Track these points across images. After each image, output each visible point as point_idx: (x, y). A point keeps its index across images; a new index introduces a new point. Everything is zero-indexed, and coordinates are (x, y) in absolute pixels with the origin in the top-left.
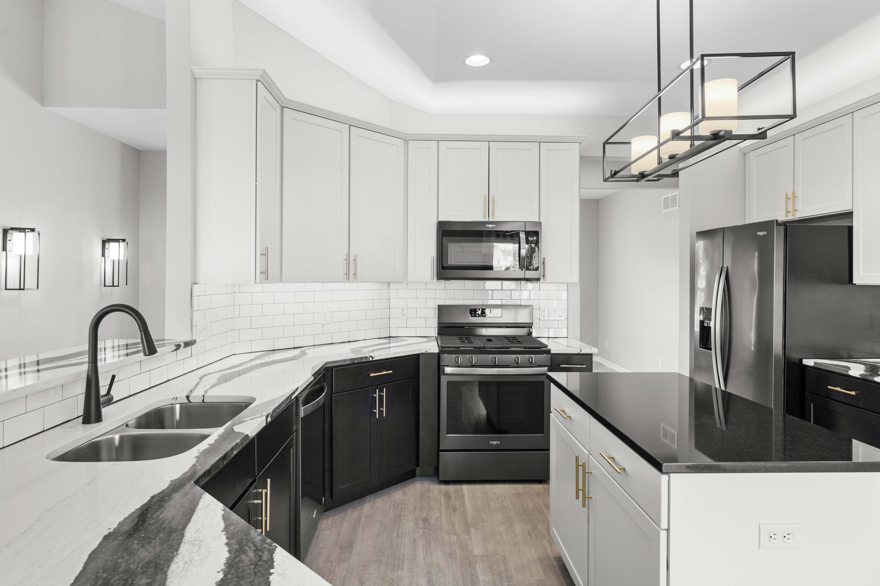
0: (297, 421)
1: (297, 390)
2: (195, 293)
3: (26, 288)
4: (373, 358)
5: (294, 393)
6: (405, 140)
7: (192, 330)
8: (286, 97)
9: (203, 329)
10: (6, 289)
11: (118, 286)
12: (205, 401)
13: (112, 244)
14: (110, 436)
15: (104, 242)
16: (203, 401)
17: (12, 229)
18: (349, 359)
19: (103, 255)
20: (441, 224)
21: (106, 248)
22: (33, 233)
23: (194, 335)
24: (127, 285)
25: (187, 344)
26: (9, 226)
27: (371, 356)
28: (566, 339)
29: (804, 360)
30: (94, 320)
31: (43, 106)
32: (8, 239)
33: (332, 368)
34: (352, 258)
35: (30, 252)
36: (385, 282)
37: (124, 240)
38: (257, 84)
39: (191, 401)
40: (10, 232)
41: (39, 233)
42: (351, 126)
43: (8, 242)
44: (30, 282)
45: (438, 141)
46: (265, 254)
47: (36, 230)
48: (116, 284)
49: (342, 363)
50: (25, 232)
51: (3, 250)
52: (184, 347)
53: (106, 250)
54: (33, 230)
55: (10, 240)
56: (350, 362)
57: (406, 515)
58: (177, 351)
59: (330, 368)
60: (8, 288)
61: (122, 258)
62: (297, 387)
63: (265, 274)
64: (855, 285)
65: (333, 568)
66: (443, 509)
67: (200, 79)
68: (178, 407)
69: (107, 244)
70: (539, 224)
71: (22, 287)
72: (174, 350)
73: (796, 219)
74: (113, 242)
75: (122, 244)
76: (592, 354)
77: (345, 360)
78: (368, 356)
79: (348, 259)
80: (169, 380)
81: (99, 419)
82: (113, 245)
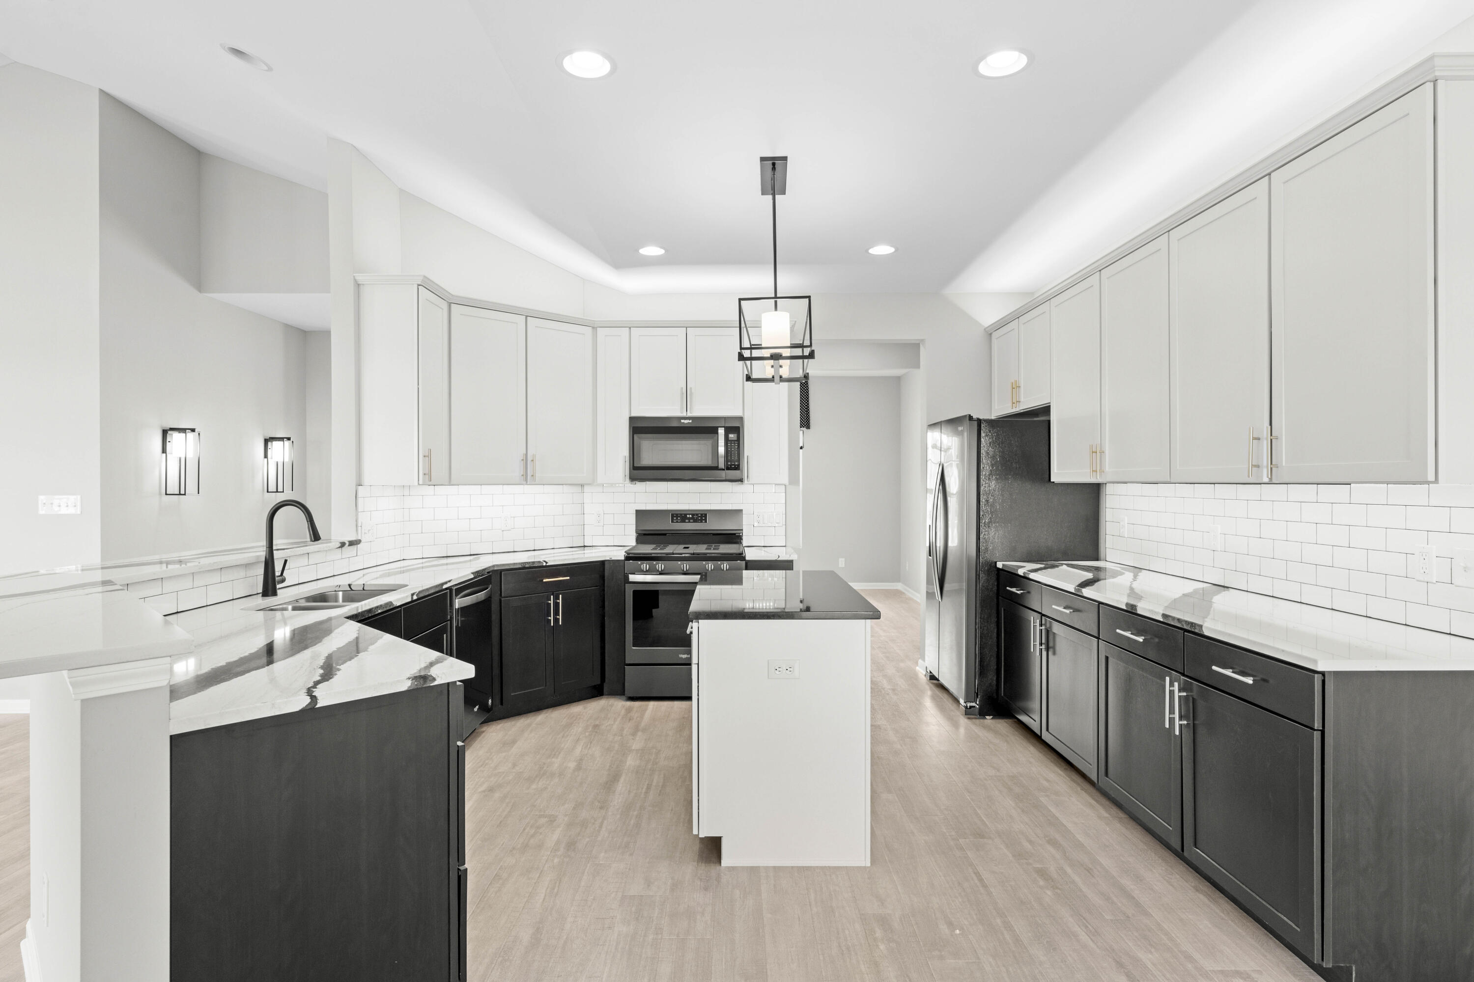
0: (451, 612)
1: (450, 581)
2: (360, 495)
3: (186, 493)
4: (547, 563)
5: (446, 583)
6: (593, 328)
7: (357, 530)
8: (453, 293)
9: (369, 530)
10: (166, 494)
11: (283, 492)
12: (365, 589)
13: (275, 443)
14: (285, 606)
15: (266, 441)
16: (363, 589)
17: (172, 429)
18: (519, 563)
19: (266, 456)
20: (632, 419)
21: (269, 448)
22: (194, 433)
23: (359, 535)
24: (292, 491)
25: (351, 543)
26: (168, 426)
27: (545, 561)
28: (784, 548)
29: (998, 563)
30: (270, 514)
31: (200, 291)
32: (168, 440)
33: (501, 571)
34: (529, 459)
35: (191, 455)
36: (579, 484)
37: (289, 439)
38: (418, 289)
39: (353, 589)
40: (169, 432)
41: (199, 434)
42: (528, 317)
43: (168, 443)
44: (191, 487)
45: (630, 328)
46: (428, 456)
47: (196, 430)
48: (280, 489)
49: (512, 567)
50: (185, 433)
51: (163, 452)
52: (349, 545)
53: (269, 450)
54: (193, 430)
55: (169, 442)
56: (520, 566)
57: (579, 723)
58: (343, 548)
59: (499, 571)
60: (168, 493)
61: (287, 460)
62: (450, 579)
63: (428, 475)
64: (1053, 484)
65: (492, 756)
66: (619, 719)
67: (363, 284)
68: (341, 594)
69: (269, 444)
70: (741, 419)
71: (182, 492)
72: (339, 547)
73: (1022, 411)
74: (276, 441)
75: (287, 443)
76: (793, 560)
77: (514, 564)
78: (541, 560)
79: (525, 459)
80: (334, 576)
81: (274, 593)
82: (276, 445)
